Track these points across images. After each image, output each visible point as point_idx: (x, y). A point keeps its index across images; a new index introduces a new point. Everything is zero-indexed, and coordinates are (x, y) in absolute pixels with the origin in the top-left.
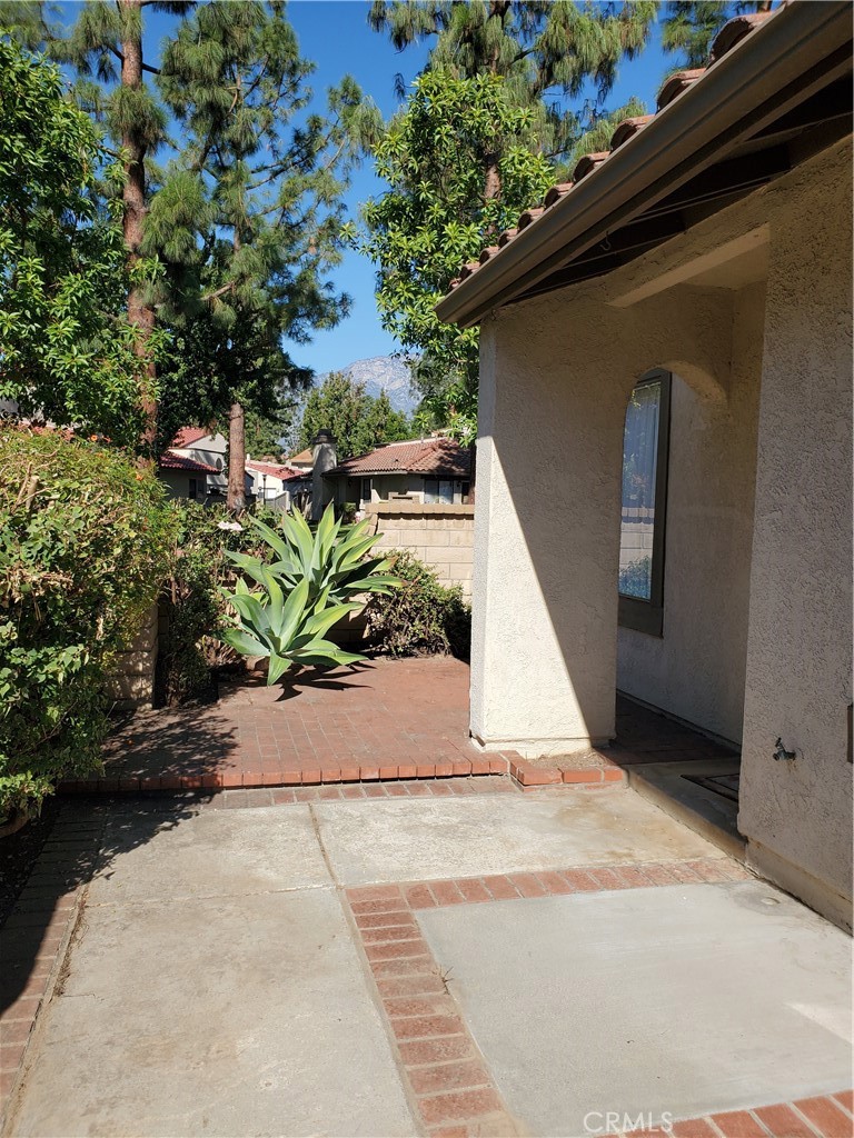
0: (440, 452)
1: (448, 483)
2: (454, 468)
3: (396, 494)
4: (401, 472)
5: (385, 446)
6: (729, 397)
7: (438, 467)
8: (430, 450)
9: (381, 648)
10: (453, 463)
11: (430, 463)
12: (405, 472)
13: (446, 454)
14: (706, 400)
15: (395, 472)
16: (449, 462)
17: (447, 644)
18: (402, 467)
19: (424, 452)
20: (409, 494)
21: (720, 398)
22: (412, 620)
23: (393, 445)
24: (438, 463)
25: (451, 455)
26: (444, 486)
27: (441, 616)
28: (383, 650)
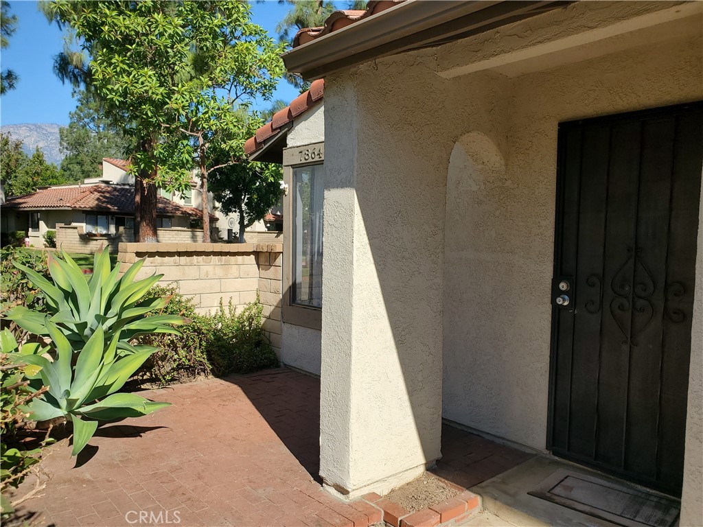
0: (97, 195)
1: (105, 217)
2: (109, 206)
3: (63, 225)
4: (66, 208)
5: (47, 188)
6: (506, 165)
7: (97, 205)
8: (88, 193)
9: (142, 376)
10: (108, 203)
11: (90, 202)
12: (70, 209)
13: (101, 196)
14: (481, 167)
15: (60, 208)
16: (104, 202)
17: (209, 367)
18: (67, 204)
19: (84, 194)
20: (74, 224)
21: (497, 165)
22: (175, 349)
23: (53, 188)
24: (96, 202)
25: (105, 197)
26: (101, 218)
27: (204, 343)
28: (145, 377)
